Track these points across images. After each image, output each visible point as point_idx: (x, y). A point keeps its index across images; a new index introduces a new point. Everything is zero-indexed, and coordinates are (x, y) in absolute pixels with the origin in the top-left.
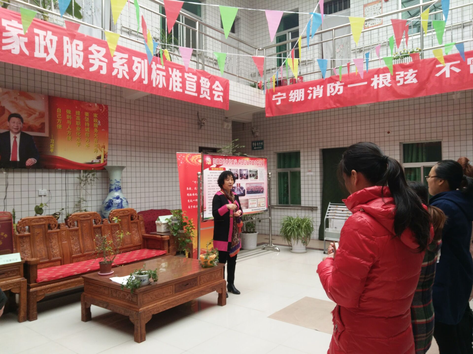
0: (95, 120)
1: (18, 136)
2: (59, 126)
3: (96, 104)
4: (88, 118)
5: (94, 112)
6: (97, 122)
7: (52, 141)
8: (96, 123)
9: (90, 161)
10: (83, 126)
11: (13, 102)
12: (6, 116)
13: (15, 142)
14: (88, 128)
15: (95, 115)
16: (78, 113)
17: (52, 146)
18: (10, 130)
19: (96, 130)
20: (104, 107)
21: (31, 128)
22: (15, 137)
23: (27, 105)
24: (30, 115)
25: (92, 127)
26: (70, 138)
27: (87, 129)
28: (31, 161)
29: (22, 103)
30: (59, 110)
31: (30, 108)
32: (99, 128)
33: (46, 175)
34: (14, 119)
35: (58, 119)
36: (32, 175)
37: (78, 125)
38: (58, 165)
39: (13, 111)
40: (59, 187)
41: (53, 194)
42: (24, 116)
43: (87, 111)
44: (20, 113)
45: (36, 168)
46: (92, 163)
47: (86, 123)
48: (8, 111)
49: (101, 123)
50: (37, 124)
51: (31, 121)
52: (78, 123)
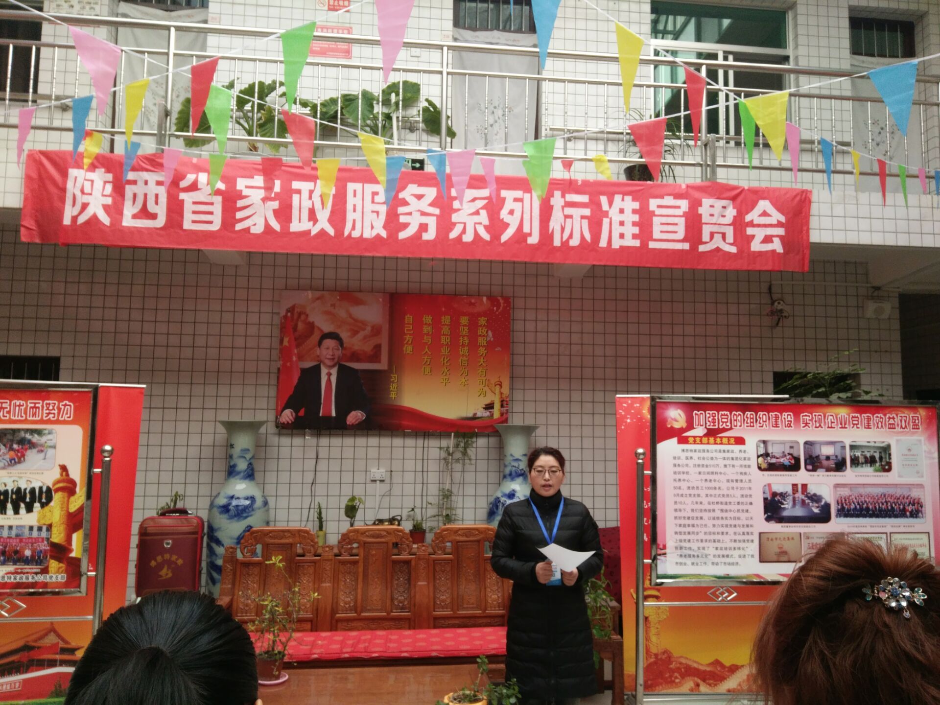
0: (481, 331)
1: (334, 372)
2: (408, 349)
3: (485, 299)
4: (466, 329)
5: (480, 315)
6: (485, 333)
7: (394, 377)
8: (484, 336)
9: (470, 415)
10: (454, 345)
11: (328, 313)
12: (316, 337)
13: (329, 381)
14: (466, 348)
15: (482, 321)
16: (446, 320)
17: (393, 387)
18: (321, 361)
19: (482, 351)
20: (502, 301)
21: (355, 356)
22: (329, 374)
23: (350, 316)
24: (355, 333)
25: (473, 345)
26: (428, 370)
27: (464, 351)
28: (355, 416)
29: (342, 314)
30: (409, 319)
31: (356, 320)
32: (490, 346)
33: (386, 441)
34: (329, 343)
35: (406, 334)
36: (361, 441)
37: (445, 343)
38: (405, 423)
39: (327, 328)
40: (410, 465)
41: (397, 478)
42: (344, 335)
43: (464, 314)
44: (338, 331)
45: (367, 428)
46: (474, 418)
47: (461, 338)
48: (319, 329)
49: (493, 336)
50: (368, 348)
51: (356, 343)
52: (444, 340)
